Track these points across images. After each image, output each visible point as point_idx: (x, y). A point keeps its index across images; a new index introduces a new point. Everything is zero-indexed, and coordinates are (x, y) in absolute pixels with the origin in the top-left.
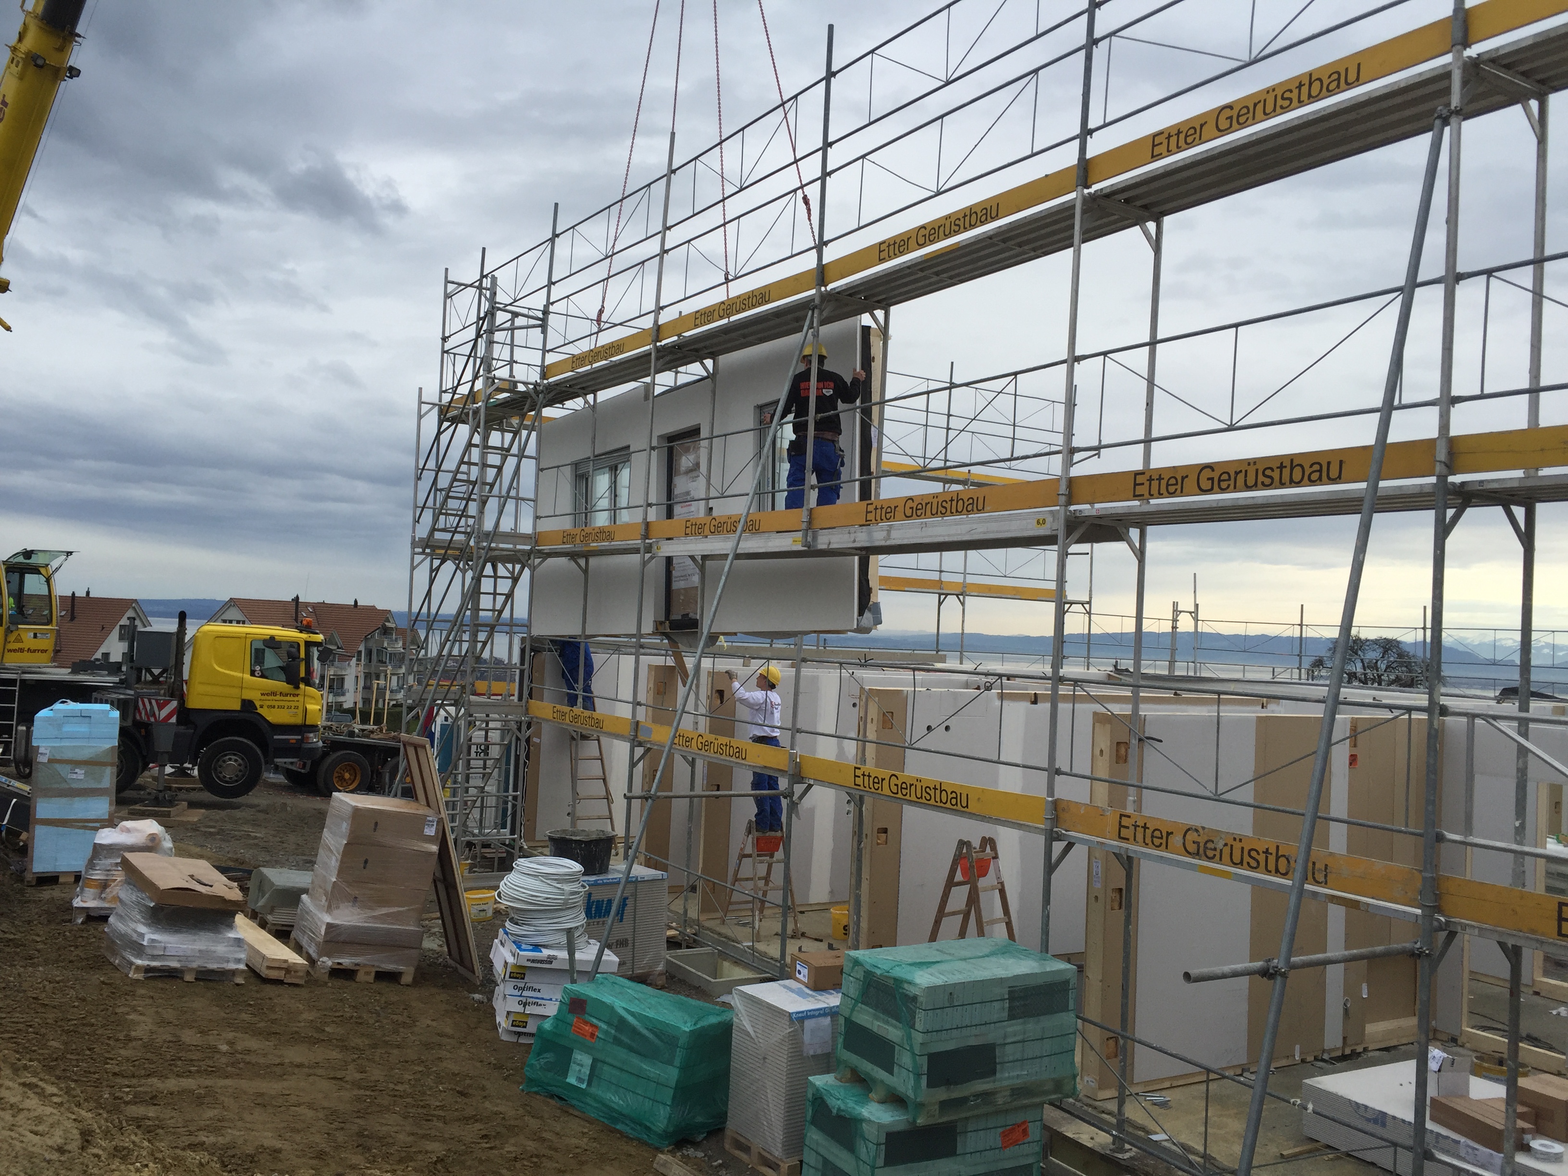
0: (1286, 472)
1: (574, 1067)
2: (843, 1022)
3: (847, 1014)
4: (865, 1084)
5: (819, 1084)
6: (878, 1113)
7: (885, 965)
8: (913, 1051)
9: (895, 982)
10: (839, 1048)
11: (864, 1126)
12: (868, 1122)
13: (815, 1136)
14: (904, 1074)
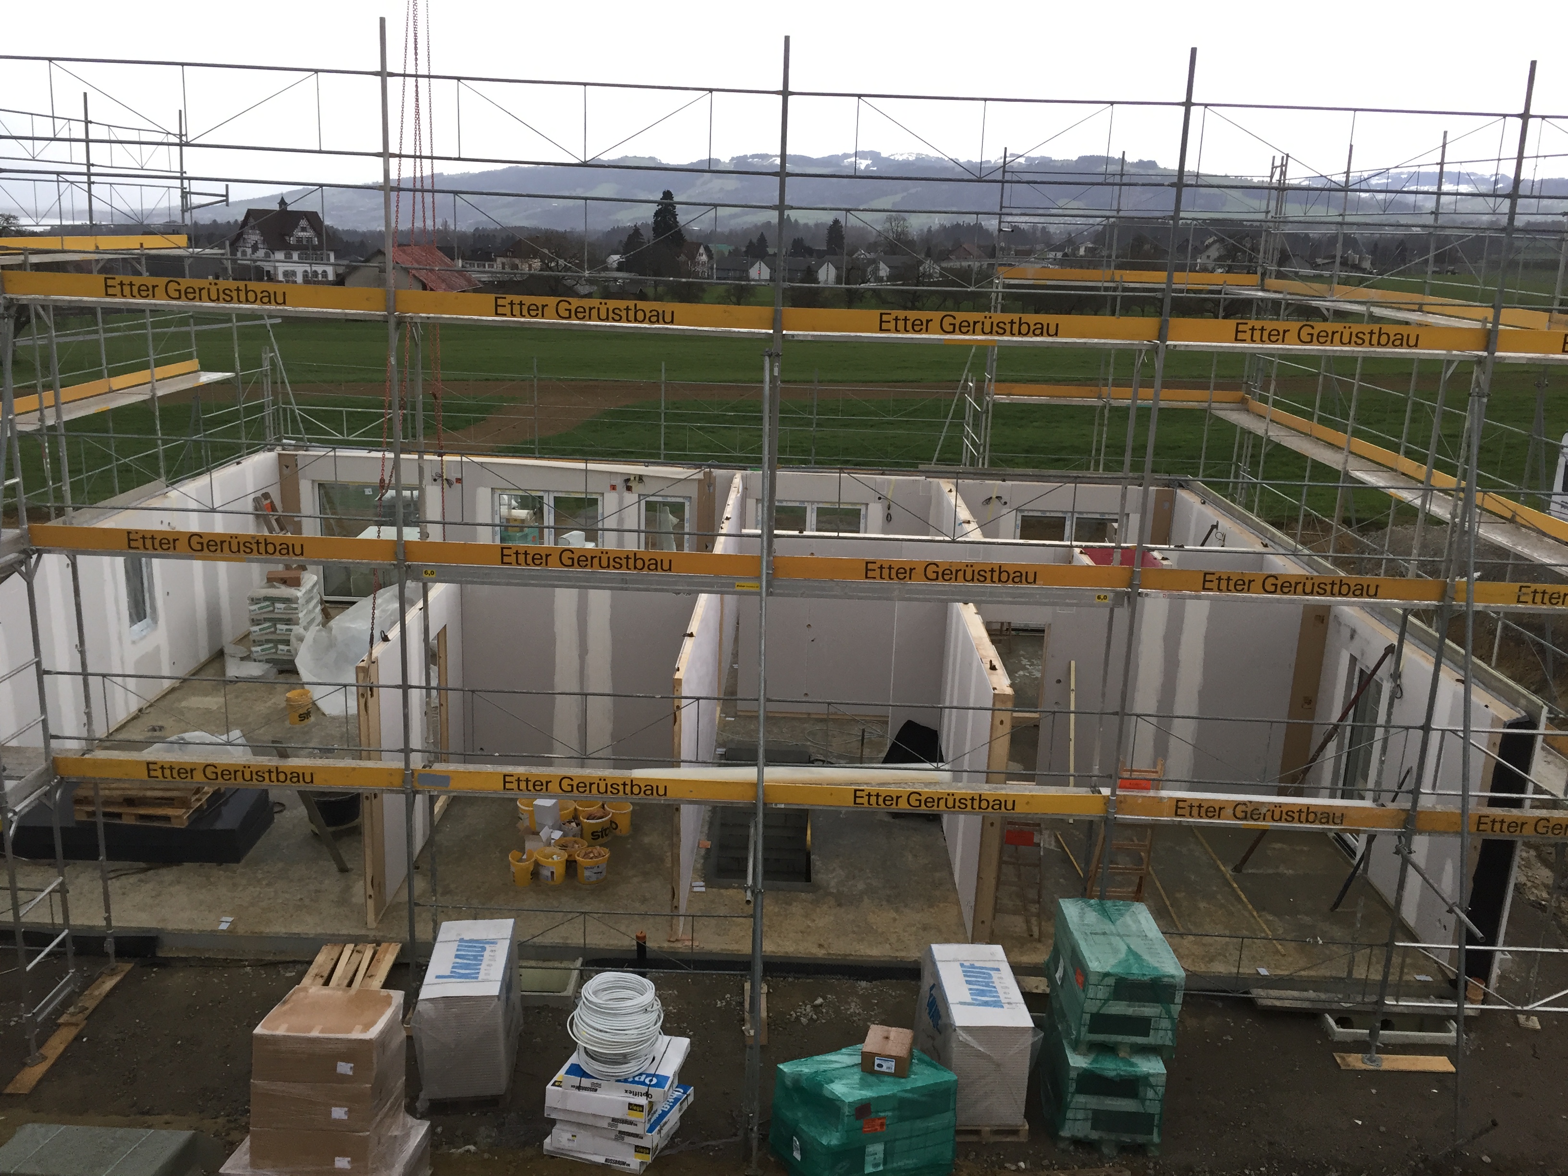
1: (869, 1159)
2: (1087, 1017)
3: (1095, 1010)
4: (1108, 1049)
5: (1084, 1065)
6: (1154, 1067)
7: (1135, 970)
8: (1171, 1017)
9: (1152, 980)
10: (1082, 1034)
11: (1151, 1079)
12: (1153, 1075)
13: (1081, 1099)
14: (1161, 1033)
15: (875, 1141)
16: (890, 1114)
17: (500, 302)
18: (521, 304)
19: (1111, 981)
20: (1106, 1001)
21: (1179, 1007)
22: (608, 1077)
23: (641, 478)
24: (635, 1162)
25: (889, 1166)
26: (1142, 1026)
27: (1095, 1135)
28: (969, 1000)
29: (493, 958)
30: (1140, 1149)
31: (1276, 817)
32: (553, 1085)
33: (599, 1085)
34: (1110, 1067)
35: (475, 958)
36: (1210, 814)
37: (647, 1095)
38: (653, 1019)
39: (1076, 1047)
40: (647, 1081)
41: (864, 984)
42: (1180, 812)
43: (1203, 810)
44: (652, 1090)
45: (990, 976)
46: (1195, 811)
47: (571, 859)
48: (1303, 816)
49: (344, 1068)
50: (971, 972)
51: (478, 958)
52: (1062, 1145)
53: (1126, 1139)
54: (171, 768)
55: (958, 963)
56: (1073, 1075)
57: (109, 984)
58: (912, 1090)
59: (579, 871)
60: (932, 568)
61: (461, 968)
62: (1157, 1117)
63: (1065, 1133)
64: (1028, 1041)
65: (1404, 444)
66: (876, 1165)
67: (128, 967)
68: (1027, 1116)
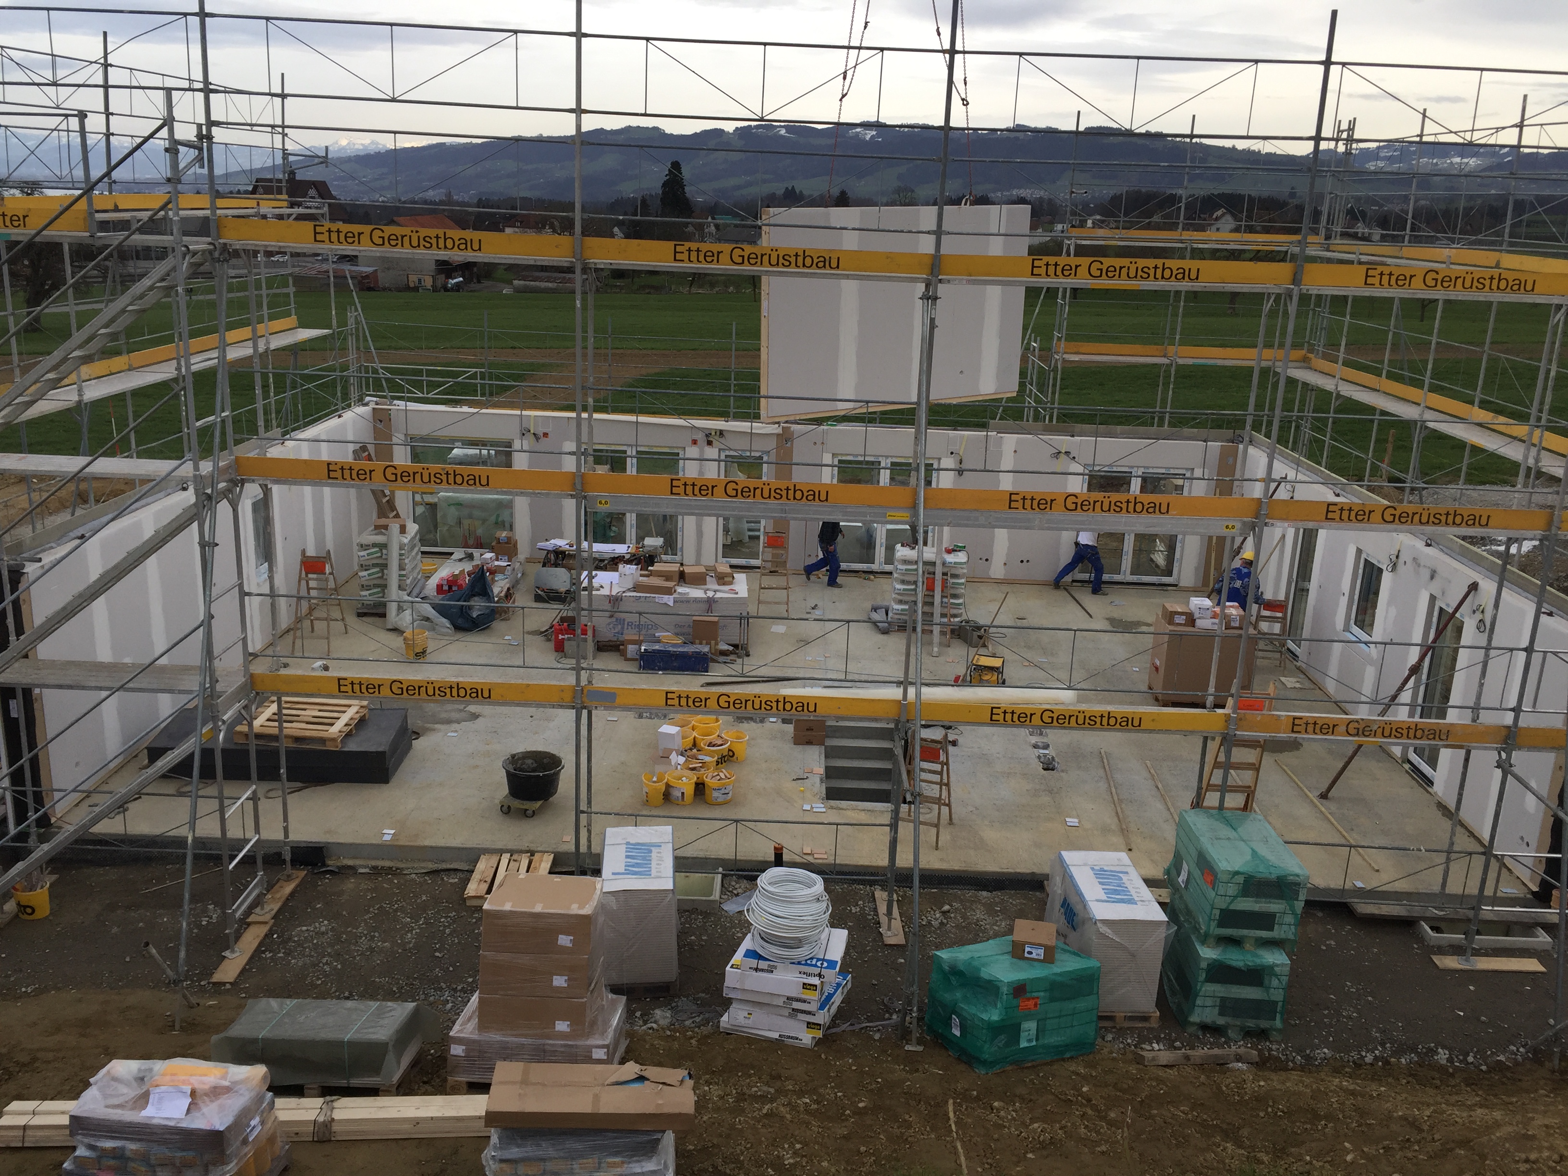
0: (1451, 518)
1: (1023, 1035)
2: (1217, 912)
3: (1224, 906)
4: (1235, 942)
5: (1214, 957)
6: (1277, 959)
7: (1261, 869)
8: (1294, 913)
9: (1278, 878)
10: (1212, 928)
11: (1276, 969)
12: (1277, 965)
13: (1210, 988)
14: (1285, 927)
15: (1028, 1017)
16: (1042, 994)
17: (679, 249)
18: (698, 251)
19: (1240, 879)
20: (1235, 897)
21: (1302, 904)
22: (782, 959)
23: (721, 433)
24: (807, 1038)
25: (1041, 1042)
26: (1266, 921)
27: (1221, 1021)
28: (1104, 897)
29: (661, 859)
30: (1263, 1034)
31: (1387, 733)
32: (732, 967)
33: (775, 967)
34: (1236, 958)
35: (644, 858)
36: (1324, 731)
37: (820, 975)
38: (821, 909)
39: (1204, 940)
40: (819, 964)
41: (985, 893)
42: (1296, 728)
43: (1318, 727)
44: (824, 971)
45: (1121, 879)
46: (1310, 728)
47: (700, 781)
48: (1411, 734)
49: (564, 940)
50: (1101, 874)
51: (647, 860)
52: (1192, 1029)
53: (1251, 1023)
54: (360, 684)
55: (1088, 868)
56: (1204, 965)
57: (289, 888)
58: (1060, 974)
59: (707, 792)
60: (1071, 499)
61: (633, 866)
62: (1280, 1004)
63: (1195, 1018)
64: (1162, 934)
65: (1478, 395)
66: (1030, 1041)
67: (301, 874)
68: (1158, 1005)
